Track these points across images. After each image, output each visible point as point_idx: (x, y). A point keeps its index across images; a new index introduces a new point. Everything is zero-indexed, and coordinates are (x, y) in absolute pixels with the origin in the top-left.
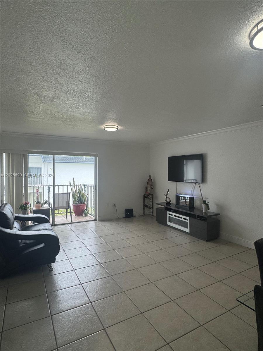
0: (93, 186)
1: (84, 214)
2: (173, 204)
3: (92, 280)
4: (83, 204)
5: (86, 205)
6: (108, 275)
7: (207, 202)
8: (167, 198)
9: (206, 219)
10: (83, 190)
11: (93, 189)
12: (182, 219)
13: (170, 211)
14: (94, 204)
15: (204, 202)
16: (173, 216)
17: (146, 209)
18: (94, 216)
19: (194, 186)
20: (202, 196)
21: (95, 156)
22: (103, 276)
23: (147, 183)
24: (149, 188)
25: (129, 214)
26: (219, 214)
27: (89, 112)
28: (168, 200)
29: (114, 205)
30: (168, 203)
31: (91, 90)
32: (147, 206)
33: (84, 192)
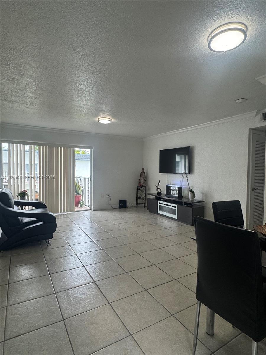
0: (88, 178)
1: (80, 205)
2: (164, 194)
3: (85, 252)
4: (79, 196)
5: (81, 197)
6: (100, 249)
7: (193, 191)
8: (158, 188)
9: (193, 206)
10: (79, 183)
11: (88, 181)
12: (171, 207)
13: (161, 200)
14: (89, 195)
15: (191, 191)
16: (163, 205)
17: (139, 201)
18: (89, 206)
19: (182, 178)
20: (189, 185)
21: (91, 148)
22: (96, 249)
23: (140, 176)
24: (142, 181)
25: (123, 205)
26: (204, 201)
27: (84, 104)
28: (159, 191)
29: (109, 196)
30: (159, 194)
31: (85, 83)
32: (140, 198)
33: (79, 184)
